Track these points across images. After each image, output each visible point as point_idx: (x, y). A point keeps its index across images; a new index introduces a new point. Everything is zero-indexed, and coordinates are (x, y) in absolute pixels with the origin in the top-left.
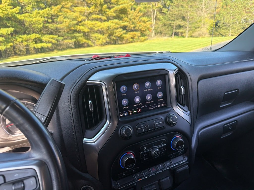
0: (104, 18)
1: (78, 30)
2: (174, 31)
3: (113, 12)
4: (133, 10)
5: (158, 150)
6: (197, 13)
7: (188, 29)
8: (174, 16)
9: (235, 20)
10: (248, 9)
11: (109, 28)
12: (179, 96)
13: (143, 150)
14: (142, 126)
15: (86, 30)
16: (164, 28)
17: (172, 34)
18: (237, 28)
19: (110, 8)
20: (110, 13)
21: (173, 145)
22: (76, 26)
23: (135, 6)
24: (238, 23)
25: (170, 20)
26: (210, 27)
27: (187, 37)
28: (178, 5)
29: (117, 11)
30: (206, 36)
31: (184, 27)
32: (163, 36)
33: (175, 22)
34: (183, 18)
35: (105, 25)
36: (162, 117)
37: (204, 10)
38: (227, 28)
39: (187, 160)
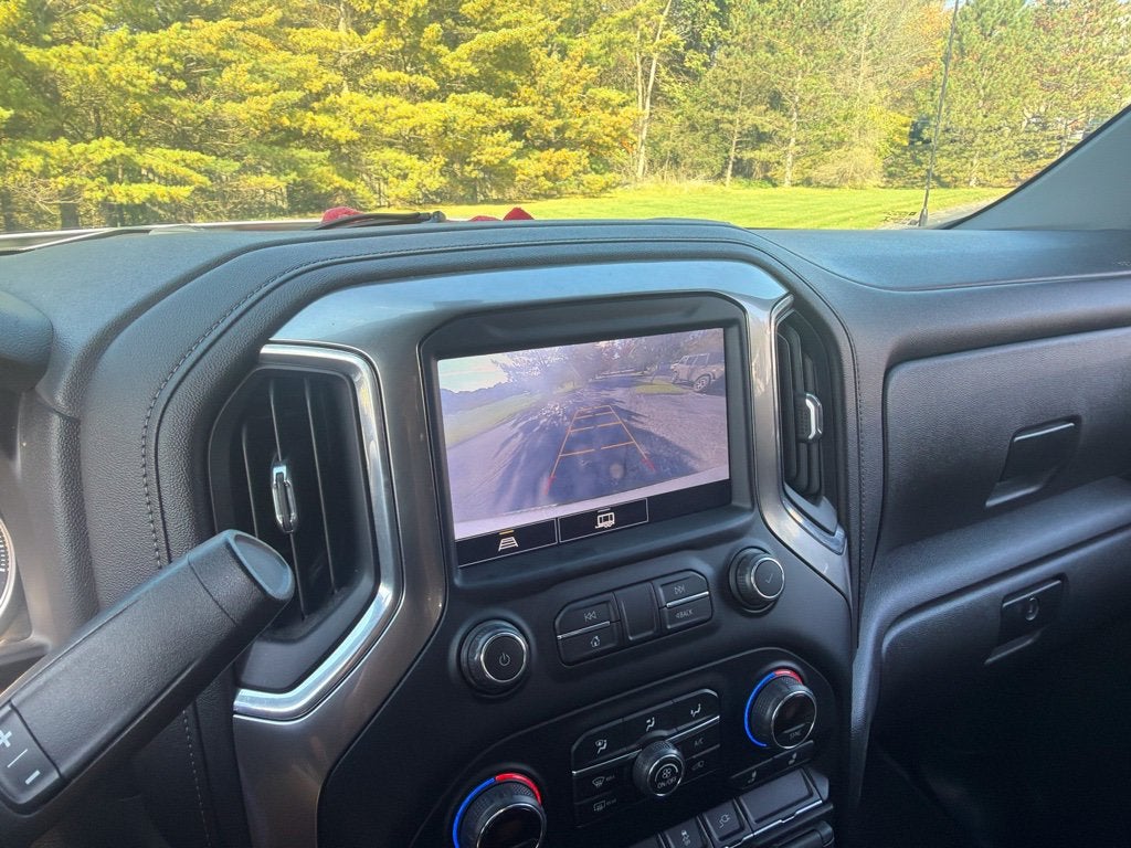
0: (427, 82)
1: (305, 129)
2: (732, 154)
3: (465, 57)
4: (555, 56)
5: (673, 753)
6: (832, 81)
7: (792, 147)
8: (734, 87)
9: (994, 119)
10: (1053, 72)
11: (447, 127)
12: (794, 447)
13: (589, 753)
14: (590, 616)
15: (344, 133)
16: (689, 139)
17: (725, 167)
18: (1002, 154)
19: (453, 41)
20: (456, 64)
21: (756, 720)
22: (299, 113)
23: (563, 38)
24: (1007, 131)
25: (715, 104)
26: (887, 145)
27: (787, 183)
28: (751, 40)
29: (486, 56)
30: (870, 183)
31: (776, 138)
32: (683, 176)
33: (737, 116)
34: (776, 101)
35: (431, 114)
36: (703, 565)
37: (865, 68)
38: (963, 151)
39: (825, 795)
